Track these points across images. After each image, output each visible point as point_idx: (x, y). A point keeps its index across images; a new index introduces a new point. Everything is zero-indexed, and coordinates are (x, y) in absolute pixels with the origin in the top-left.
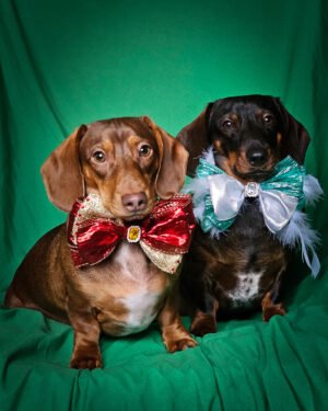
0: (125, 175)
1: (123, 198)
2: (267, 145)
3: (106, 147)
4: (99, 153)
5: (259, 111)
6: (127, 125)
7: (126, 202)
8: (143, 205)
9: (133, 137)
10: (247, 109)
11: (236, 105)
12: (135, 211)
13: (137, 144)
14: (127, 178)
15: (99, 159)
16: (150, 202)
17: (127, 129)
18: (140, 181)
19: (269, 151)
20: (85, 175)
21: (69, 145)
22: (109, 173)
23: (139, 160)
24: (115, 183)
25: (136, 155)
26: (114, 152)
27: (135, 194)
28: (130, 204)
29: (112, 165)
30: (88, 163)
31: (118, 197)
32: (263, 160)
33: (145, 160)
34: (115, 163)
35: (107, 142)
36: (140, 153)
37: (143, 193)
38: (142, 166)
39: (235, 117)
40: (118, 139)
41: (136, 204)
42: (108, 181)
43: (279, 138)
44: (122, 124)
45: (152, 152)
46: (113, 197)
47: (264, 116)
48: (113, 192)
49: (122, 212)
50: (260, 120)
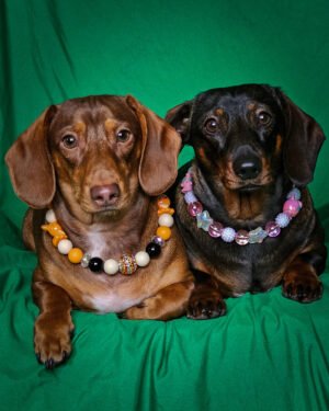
0: (97, 162)
1: (91, 190)
3: (78, 128)
4: (69, 136)
7: (95, 195)
8: (114, 199)
9: (110, 122)
12: (106, 205)
13: (114, 130)
14: (98, 167)
15: (70, 143)
16: (124, 196)
17: (103, 108)
18: (113, 171)
21: (37, 128)
22: (80, 159)
23: (115, 147)
24: (86, 173)
25: (112, 141)
26: (86, 136)
27: (106, 186)
28: (100, 198)
29: (83, 151)
30: (58, 149)
31: (87, 189)
33: (123, 148)
34: (87, 149)
35: (79, 122)
36: (118, 139)
37: (116, 185)
38: (118, 154)
40: (92, 121)
41: (106, 198)
42: (77, 171)
43: (279, 142)
44: (98, 103)
45: (131, 137)
46: (82, 190)
47: (258, 111)
48: (83, 183)
49: (91, 208)
50: (252, 118)
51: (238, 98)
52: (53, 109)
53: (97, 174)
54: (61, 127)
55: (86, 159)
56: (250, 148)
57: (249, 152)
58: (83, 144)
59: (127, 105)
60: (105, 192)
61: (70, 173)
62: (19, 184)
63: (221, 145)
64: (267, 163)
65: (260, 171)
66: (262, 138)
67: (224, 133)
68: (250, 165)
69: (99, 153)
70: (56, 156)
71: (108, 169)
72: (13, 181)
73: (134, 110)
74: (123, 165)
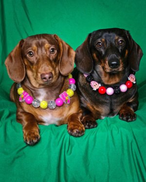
0: (43, 63)
1: (41, 75)
2: (120, 57)
3: (34, 49)
4: (31, 52)
5: (117, 37)
6: (44, 38)
7: (43, 77)
8: (51, 79)
9: (47, 45)
10: (110, 36)
11: (104, 35)
12: (47, 81)
13: (49, 48)
14: (44, 65)
15: (31, 55)
16: (55, 77)
17: (44, 40)
18: (50, 67)
19: (121, 61)
20: (25, 64)
21: (16, 50)
22: (35, 62)
23: (50, 56)
24: (38, 67)
25: (48, 53)
26: (38, 52)
27: (47, 74)
28: (45, 78)
29: (36, 58)
30: (26, 57)
31: (39, 75)
32: (117, 65)
33: (53, 56)
34: (38, 58)
35: (34, 46)
36: (50, 52)
37: (51, 73)
38: (51, 59)
39: (103, 40)
40: (40, 46)
41: (48, 78)
42: (34, 67)
43: (127, 52)
44: (42, 37)
45: (56, 51)
46: (37, 75)
47: (119, 40)
48: (37, 72)
49: (41, 82)
50: (116, 43)
51: (111, 34)
52: (22, 41)
53: (43, 68)
54: (27, 48)
55: (38, 62)
56: (116, 56)
57: (115, 57)
58: (36, 55)
59: (54, 38)
60: (47, 76)
61: (31, 67)
62: (10, 73)
63: (103, 53)
64: (122, 62)
65: (119, 65)
66: (120, 51)
67: (105, 48)
68: (115, 63)
69: (43, 59)
70: (25, 60)
71: (48, 66)
72: (8, 72)
73: (57, 40)
74: (53, 63)
